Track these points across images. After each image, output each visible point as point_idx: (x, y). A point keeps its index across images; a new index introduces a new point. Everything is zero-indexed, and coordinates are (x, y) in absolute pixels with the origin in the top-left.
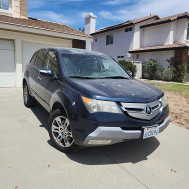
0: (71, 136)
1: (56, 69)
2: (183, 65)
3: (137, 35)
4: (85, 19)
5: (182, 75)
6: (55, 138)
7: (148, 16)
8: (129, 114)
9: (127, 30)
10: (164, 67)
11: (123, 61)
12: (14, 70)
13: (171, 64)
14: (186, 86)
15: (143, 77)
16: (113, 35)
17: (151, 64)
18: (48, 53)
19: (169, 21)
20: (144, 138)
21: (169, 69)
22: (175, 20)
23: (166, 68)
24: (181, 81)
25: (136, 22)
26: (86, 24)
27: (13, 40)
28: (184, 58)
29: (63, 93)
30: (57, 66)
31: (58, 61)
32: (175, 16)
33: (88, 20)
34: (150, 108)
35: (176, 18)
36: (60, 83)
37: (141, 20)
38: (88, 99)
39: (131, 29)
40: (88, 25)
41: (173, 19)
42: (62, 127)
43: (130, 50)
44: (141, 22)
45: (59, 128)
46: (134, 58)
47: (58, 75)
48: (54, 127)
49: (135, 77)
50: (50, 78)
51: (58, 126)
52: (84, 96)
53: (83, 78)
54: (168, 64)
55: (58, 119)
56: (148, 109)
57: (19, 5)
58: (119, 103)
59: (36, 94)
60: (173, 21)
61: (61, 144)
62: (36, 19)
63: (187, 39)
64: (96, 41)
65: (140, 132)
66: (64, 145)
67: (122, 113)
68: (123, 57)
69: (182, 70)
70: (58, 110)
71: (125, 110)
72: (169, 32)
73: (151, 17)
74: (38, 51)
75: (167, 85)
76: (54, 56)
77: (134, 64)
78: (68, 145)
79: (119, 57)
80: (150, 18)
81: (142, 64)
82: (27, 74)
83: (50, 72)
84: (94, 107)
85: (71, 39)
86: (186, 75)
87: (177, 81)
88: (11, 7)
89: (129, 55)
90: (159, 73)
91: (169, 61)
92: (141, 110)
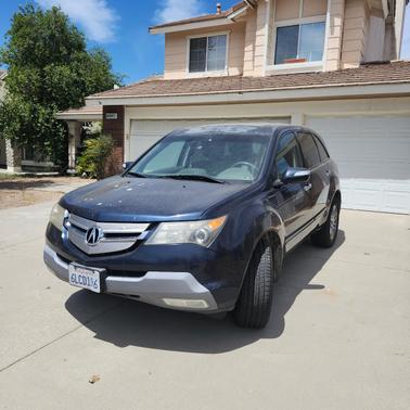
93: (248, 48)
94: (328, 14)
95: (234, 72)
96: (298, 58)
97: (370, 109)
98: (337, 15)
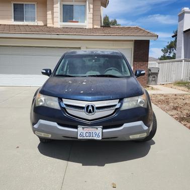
20: (79, 138)
27: (80, 48)
33: (182, 16)
40: (181, 22)
57: (92, 17)
58: (60, 99)
67: (60, 109)
71: (65, 106)
85: (132, 41)
93: (49, 13)
94: (87, 2)
95: (41, 23)
96: (74, 20)
97: (113, 46)
98: (91, 3)
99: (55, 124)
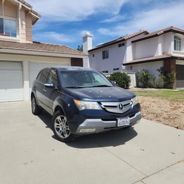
0: (68, 129)
1: (56, 82)
2: (172, 73)
3: (129, 49)
4: (83, 38)
5: (172, 83)
6: (57, 132)
7: (138, 32)
8: (107, 109)
9: (120, 46)
10: (155, 76)
11: (117, 73)
12: (23, 86)
13: (161, 73)
14: (175, 91)
15: (138, 86)
16: (108, 50)
17: (143, 74)
18: (50, 71)
19: (156, 35)
20: (118, 126)
21: (160, 78)
22: (162, 34)
23: (158, 77)
24: (171, 88)
25: (127, 38)
26: (83, 42)
27: (21, 62)
28: (172, 66)
29: (61, 99)
30: (58, 80)
31: (58, 77)
32: (162, 30)
33: (85, 38)
34: (122, 105)
35: (162, 32)
36: (59, 93)
37: (132, 36)
38: (78, 101)
39: (123, 45)
40: (85, 43)
41: (160, 33)
42: (62, 124)
43: (124, 63)
44: (132, 37)
45: (60, 125)
46: (128, 69)
47: (58, 87)
48: (56, 124)
49: (130, 87)
50: (52, 89)
51: (59, 123)
52: (76, 99)
53: (76, 88)
54: (158, 73)
55: (59, 118)
56: (121, 106)
57: (25, 32)
58: (99, 103)
59: (42, 103)
60: (160, 35)
61: (62, 137)
62: (39, 43)
63: (175, 49)
64: (93, 56)
65: (115, 122)
66: (64, 136)
67: (102, 109)
68: (118, 69)
69: (171, 78)
70: (58, 112)
71: (104, 107)
72: (158, 45)
73: (140, 32)
74: (43, 70)
75: (158, 92)
76: (55, 73)
77: (128, 75)
78: (66, 136)
79: (114, 69)
80: (140, 34)
81: (136, 74)
82: (35, 88)
83: (52, 85)
84: (82, 106)
85: (69, 58)
86: (175, 82)
87: (168, 88)
88: (19, 34)
89: (124, 67)
90: (151, 82)
91: (159, 70)
92: (115, 107)
96: (4, 34)
98: (23, 20)
99: (100, 120)
